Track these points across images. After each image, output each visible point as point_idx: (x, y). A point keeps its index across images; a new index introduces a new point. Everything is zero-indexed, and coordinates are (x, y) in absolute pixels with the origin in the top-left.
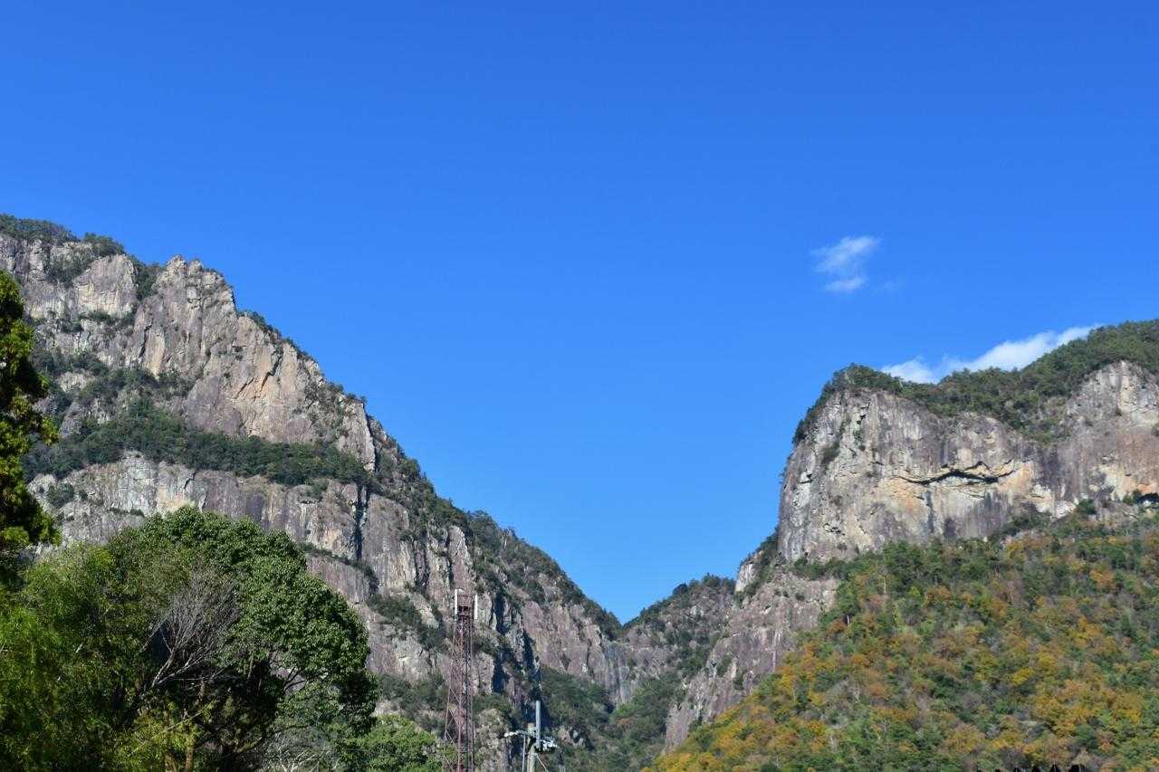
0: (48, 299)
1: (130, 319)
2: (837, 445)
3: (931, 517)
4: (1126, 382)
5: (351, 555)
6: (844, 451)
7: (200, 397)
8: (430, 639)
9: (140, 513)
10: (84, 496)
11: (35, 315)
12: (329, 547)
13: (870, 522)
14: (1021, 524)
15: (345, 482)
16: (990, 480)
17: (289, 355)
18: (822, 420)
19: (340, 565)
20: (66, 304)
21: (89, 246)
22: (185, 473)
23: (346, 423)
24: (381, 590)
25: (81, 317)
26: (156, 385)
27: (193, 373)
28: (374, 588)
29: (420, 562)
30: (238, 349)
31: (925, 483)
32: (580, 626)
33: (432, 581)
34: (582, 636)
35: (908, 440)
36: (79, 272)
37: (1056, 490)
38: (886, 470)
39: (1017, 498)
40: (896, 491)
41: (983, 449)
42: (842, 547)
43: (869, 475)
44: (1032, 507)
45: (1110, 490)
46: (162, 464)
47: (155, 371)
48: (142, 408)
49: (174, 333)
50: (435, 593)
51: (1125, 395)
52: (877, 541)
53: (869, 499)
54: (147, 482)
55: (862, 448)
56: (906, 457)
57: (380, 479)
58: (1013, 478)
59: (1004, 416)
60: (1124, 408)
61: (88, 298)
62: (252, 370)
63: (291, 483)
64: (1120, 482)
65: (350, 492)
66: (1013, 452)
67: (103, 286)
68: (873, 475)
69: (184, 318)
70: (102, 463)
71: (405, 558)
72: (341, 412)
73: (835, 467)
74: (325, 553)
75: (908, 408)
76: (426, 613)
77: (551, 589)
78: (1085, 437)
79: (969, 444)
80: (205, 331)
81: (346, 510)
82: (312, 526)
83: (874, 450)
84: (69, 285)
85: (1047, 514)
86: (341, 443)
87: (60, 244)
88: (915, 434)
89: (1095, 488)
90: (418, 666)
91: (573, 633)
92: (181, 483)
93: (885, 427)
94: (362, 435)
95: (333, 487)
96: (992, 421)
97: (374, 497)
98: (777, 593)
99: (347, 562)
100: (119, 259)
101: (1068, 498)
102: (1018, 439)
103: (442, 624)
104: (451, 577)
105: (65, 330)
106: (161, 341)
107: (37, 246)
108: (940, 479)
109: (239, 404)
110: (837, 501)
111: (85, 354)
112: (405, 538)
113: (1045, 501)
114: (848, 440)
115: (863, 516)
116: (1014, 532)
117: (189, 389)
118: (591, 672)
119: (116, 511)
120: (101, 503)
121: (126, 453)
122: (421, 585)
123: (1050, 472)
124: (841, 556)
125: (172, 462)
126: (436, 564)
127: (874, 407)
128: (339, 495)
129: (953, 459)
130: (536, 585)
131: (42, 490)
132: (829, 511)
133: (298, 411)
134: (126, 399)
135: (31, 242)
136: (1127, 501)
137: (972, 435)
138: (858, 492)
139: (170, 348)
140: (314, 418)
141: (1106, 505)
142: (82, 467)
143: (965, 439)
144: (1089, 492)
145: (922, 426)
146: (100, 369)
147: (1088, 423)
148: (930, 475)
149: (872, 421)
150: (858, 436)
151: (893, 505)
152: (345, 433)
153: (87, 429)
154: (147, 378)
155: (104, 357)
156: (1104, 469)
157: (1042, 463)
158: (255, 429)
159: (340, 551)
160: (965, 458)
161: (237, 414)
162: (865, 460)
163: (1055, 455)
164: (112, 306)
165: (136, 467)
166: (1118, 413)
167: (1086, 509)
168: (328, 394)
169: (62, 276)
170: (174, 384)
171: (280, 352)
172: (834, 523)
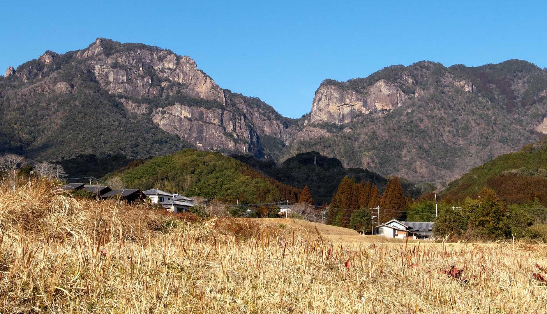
0: (158, 65)
1: (175, 70)
2: (321, 97)
3: (340, 114)
4: (383, 84)
5: (220, 124)
6: (323, 99)
7: (190, 89)
8: (235, 141)
9: (179, 116)
10: (168, 113)
11: (156, 69)
12: (216, 123)
13: (327, 115)
14: (358, 116)
15: (219, 109)
16: (353, 106)
17: (208, 78)
18: (319, 92)
19: (217, 127)
20: (162, 66)
21: (166, 52)
22: (187, 108)
23: (220, 95)
24: (226, 131)
25: (166, 69)
26: (181, 85)
27: (188, 83)
28: (225, 131)
29: (234, 125)
30: (198, 78)
31: (339, 106)
32: (279, 126)
33: (237, 128)
34: (279, 128)
35: (336, 97)
36: (164, 58)
37: (366, 108)
38: (331, 103)
39: (358, 110)
40: (333, 108)
41: (351, 99)
42: (321, 120)
43: (327, 105)
44: (361, 112)
45: (377, 108)
46: (183, 106)
47: (181, 82)
48: (178, 92)
49: (184, 74)
50: (237, 131)
51: (382, 87)
52: (328, 119)
53: (327, 110)
54: (180, 110)
55: (326, 99)
56: (335, 101)
57: (226, 107)
58: (357, 106)
59: (357, 91)
60: (382, 90)
61: (167, 65)
62: (200, 83)
63: (208, 109)
64: (379, 107)
65: (220, 111)
66: (358, 100)
67: (169, 62)
68: (328, 105)
69: (187, 70)
70: (171, 105)
71: (231, 124)
72: (219, 92)
73: (321, 103)
74: (215, 124)
75: (336, 90)
76: (235, 135)
77: (273, 117)
78: (373, 97)
79: (348, 98)
80: (191, 74)
81: (219, 115)
82: (212, 119)
83: (328, 99)
84: (162, 62)
85: (364, 113)
86: (218, 99)
87: (160, 52)
88: (338, 96)
89: (373, 108)
90: (233, 147)
91: (277, 128)
92: (187, 110)
93: (331, 94)
94: (223, 97)
95: (217, 110)
96: (354, 93)
97: (225, 111)
98: (306, 130)
99: (219, 126)
100: (173, 55)
101: (368, 110)
102: (359, 96)
103: (238, 137)
104: (241, 127)
105: (162, 72)
106: (182, 75)
107: (155, 53)
108: (342, 106)
109: (198, 90)
110: (320, 111)
111: (166, 77)
112: (231, 120)
113: (364, 110)
114: (324, 97)
115: (325, 114)
116: (355, 118)
117: (188, 87)
118: (281, 137)
119: (174, 116)
120: (171, 114)
121: (176, 103)
122: (234, 130)
123: (365, 104)
124: (320, 122)
125: (185, 105)
126: (238, 125)
127: (330, 90)
128: (218, 112)
129: (345, 101)
130: (269, 116)
131: (159, 111)
132: (318, 113)
133: (210, 92)
134: (175, 88)
135: (154, 52)
136: (380, 111)
137: (349, 96)
138: (325, 109)
139: (184, 77)
140: (213, 93)
141: (375, 112)
142: (167, 106)
143: (348, 97)
144: (372, 109)
145: (339, 94)
146: (170, 81)
147: (374, 93)
148: (340, 105)
149: (329, 93)
150: (325, 96)
151: (332, 111)
152: (219, 97)
153: (168, 97)
154: (179, 84)
155: (171, 79)
156: (376, 104)
157: (363, 102)
158: (201, 96)
159: (218, 124)
160: (347, 101)
161: (198, 92)
162: (327, 101)
163: (366, 100)
164: (171, 66)
165: (178, 107)
166: (381, 91)
167: (371, 113)
168: (216, 87)
169: (161, 59)
170: (185, 86)
171: (206, 78)
172: (320, 115)
